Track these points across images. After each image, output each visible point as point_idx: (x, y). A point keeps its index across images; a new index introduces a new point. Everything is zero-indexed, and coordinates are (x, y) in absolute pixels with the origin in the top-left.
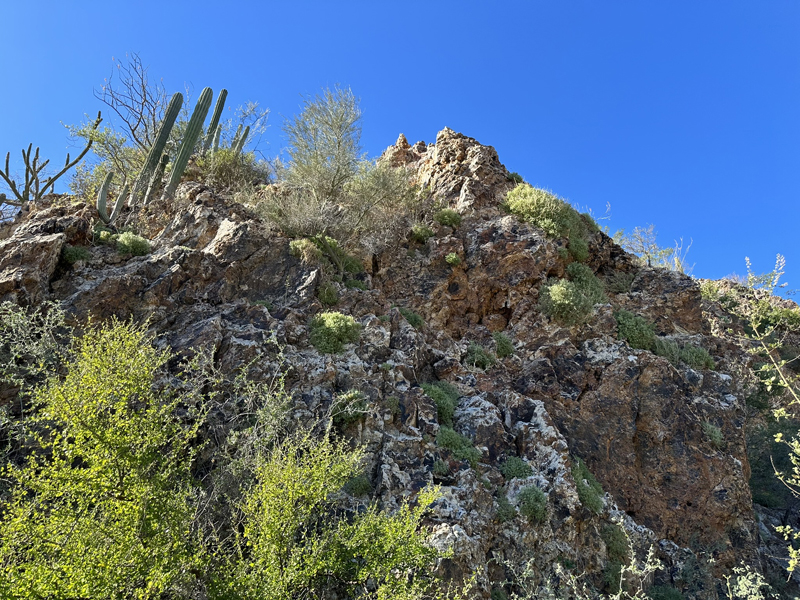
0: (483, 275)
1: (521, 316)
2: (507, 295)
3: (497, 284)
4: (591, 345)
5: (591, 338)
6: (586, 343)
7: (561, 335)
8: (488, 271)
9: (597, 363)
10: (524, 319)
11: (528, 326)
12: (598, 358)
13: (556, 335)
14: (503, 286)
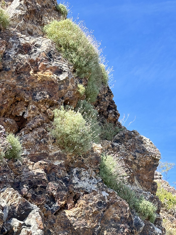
0: (13, 81)
1: (33, 129)
2: (27, 107)
3: (23, 93)
4: (78, 173)
5: (80, 167)
6: (75, 171)
7: (60, 157)
8: (19, 79)
9: (78, 189)
10: (35, 132)
11: (36, 140)
12: (80, 185)
13: (55, 155)
14: (27, 97)
